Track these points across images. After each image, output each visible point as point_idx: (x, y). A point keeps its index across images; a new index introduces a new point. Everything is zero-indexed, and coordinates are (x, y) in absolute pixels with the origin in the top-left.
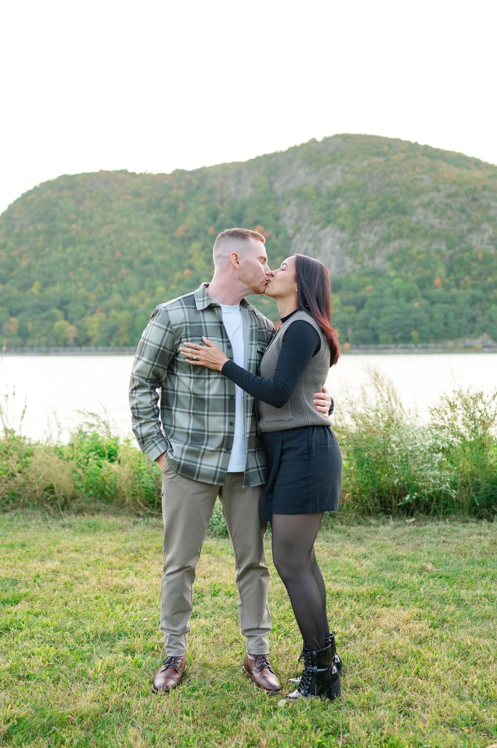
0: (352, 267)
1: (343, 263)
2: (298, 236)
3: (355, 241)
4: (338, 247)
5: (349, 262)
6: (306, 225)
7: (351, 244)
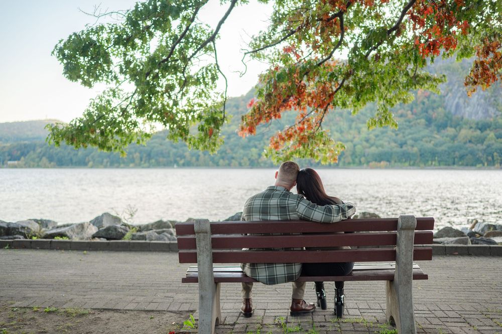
0: (495, 114)
1: (487, 111)
2: (450, 94)
3: (496, 96)
4: (482, 101)
5: (492, 110)
6: (456, 87)
7: (493, 99)
